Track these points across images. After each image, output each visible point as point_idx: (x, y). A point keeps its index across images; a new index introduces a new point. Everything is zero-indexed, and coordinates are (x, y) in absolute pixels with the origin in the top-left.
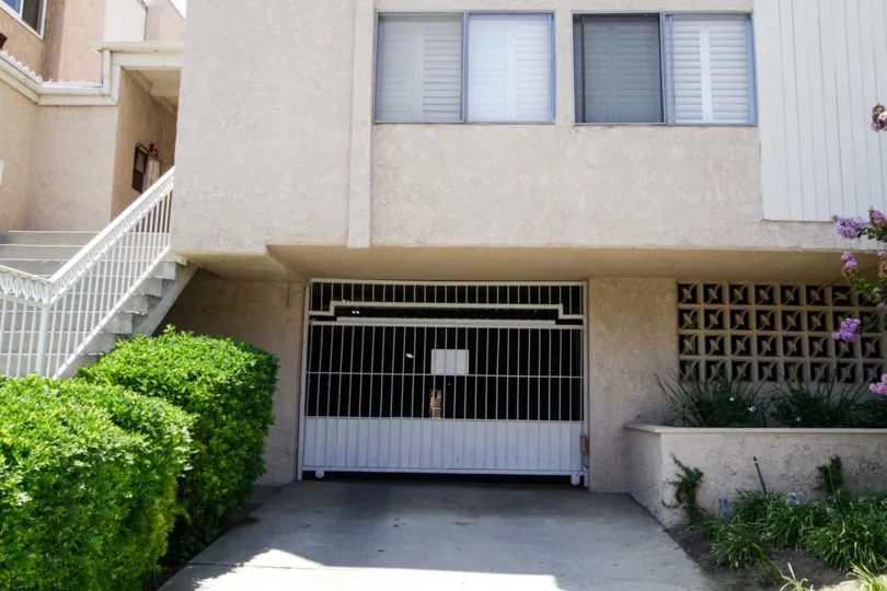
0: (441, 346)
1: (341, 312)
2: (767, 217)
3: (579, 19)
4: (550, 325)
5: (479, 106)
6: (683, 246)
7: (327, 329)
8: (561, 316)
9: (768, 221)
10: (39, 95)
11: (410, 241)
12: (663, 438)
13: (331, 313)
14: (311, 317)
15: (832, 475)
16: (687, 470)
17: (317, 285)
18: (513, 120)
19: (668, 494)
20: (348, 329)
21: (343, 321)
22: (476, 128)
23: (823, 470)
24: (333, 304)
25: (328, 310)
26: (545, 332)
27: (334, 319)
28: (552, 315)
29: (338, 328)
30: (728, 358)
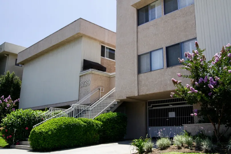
0: (170, 112)
1: (153, 106)
7: (151, 110)
10: (110, 76)
12: (184, 126)
13: (151, 107)
14: (149, 108)
17: (149, 102)
20: (155, 109)
21: (154, 108)
24: (151, 105)
25: (150, 106)
26: (189, 107)
27: (152, 108)
29: (153, 109)
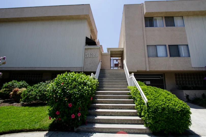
0: (147, 81)
2: (193, 67)
3: (169, 46)
4: (159, 78)
5: (159, 55)
6: (183, 70)
8: (161, 77)
9: (192, 67)
10: (102, 54)
11: (153, 70)
12: (184, 91)
15: (203, 95)
16: (187, 95)
18: (162, 56)
19: (185, 98)
22: (159, 58)
23: (202, 95)
28: (160, 77)
30: (181, 82)
